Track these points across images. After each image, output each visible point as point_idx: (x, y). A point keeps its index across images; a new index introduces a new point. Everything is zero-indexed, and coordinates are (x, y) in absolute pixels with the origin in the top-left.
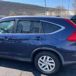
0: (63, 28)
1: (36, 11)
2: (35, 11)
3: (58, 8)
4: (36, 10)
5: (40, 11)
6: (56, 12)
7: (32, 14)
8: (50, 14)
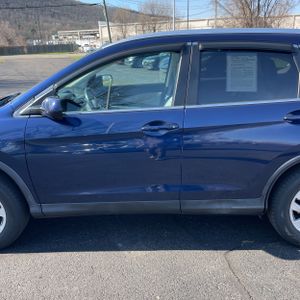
1: (50, 19)
2: (47, 22)
4: (53, 16)
5: (71, 21)
6: (144, 25)
7: (33, 30)
8: (120, 34)
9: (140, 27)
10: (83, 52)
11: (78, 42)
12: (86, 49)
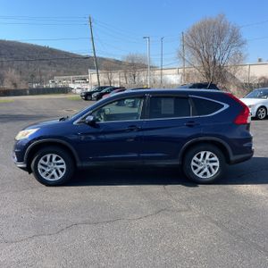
0: (226, 106)
1: (46, 66)
2: (44, 69)
3: (130, 62)
4: (50, 64)
5: (65, 69)
6: (126, 72)
7: (33, 76)
8: (106, 80)
9: (122, 74)
10: (75, 94)
11: (71, 86)
12: (79, 91)
